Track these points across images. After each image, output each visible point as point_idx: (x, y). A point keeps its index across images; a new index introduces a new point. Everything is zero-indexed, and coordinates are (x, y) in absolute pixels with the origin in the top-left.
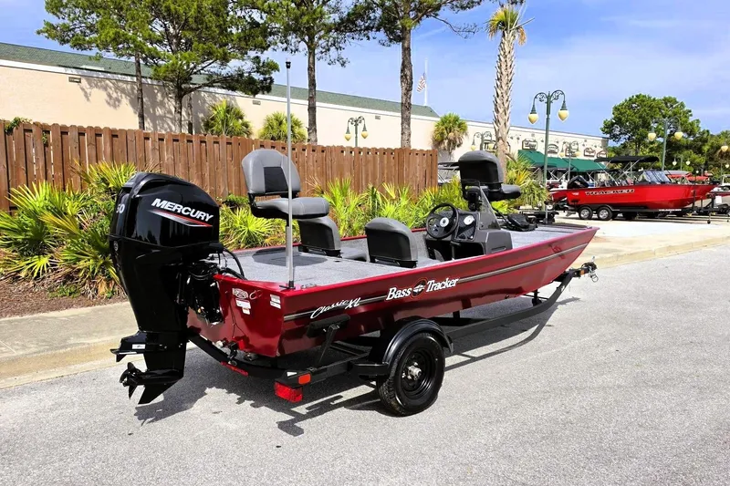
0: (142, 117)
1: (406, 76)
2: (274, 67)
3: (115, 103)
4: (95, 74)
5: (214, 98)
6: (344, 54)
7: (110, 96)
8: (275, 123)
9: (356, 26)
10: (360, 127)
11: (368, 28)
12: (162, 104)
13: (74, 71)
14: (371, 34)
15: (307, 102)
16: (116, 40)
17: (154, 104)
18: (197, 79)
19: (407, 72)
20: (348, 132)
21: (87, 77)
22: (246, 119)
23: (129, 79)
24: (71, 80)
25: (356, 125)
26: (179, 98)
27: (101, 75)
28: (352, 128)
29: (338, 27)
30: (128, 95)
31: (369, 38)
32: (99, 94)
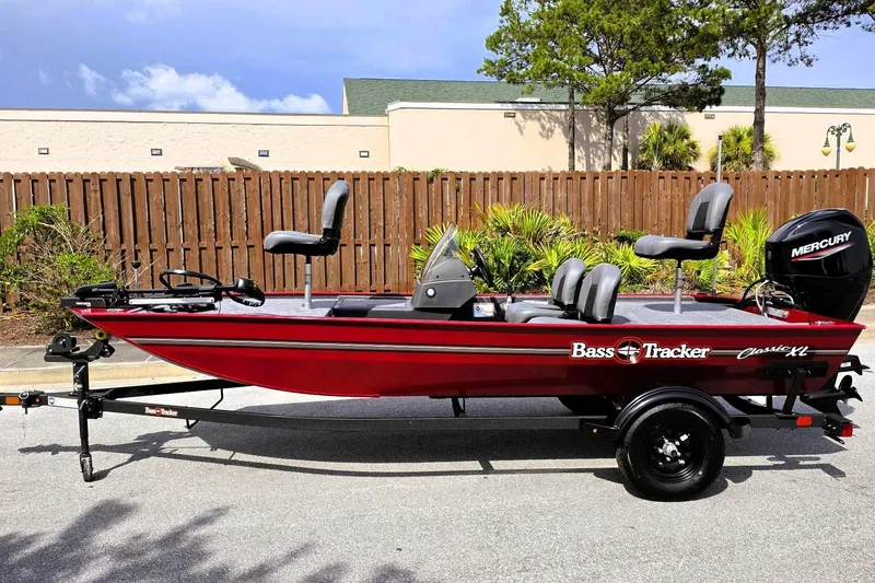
0: (572, 146)
2: (726, 75)
3: (547, 134)
4: (529, 107)
5: (658, 117)
6: (809, 50)
7: (543, 127)
8: (732, 139)
9: (830, 12)
10: (845, 136)
11: (848, 12)
12: (597, 129)
13: (510, 106)
14: (853, 18)
15: (753, 109)
16: (546, 72)
17: (589, 130)
18: (636, 98)
20: (827, 144)
21: (522, 110)
22: (692, 139)
23: (563, 107)
24: (507, 115)
25: (839, 136)
26: (611, 123)
27: (536, 107)
28: (833, 139)
29: (801, 19)
30: (561, 123)
31: (849, 25)
32: (532, 127)
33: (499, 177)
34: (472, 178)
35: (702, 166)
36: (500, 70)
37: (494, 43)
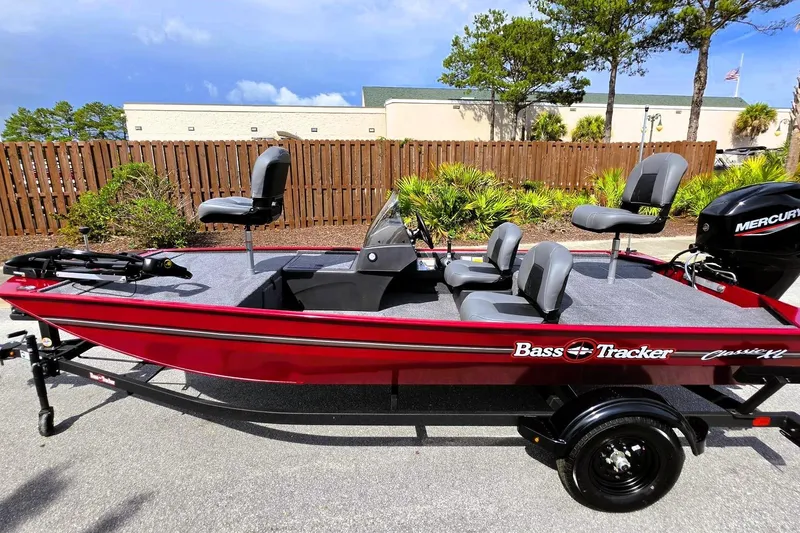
0: (493, 126)
1: (700, 78)
2: (586, 83)
3: (478, 118)
4: (468, 102)
5: (543, 109)
6: (643, 66)
7: (476, 114)
8: (586, 123)
9: (659, 40)
10: (656, 122)
11: (670, 41)
12: (507, 116)
13: (457, 102)
14: (673, 45)
15: (606, 105)
16: (479, 80)
17: (502, 117)
18: (531, 98)
19: (702, 74)
21: (464, 105)
22: (562, 123)
23: (488, 102)
24: (455, 108)
25: (653, 121)
26: (516, 112)
27: (472, 102)
28: (649, 123)
29: (641, 45)
30: (486, 112)
31: (670, 49)
32: (470, 114)
33: (448, 144)
34: (430, 144)
35: (567, 139)
36: (451, 80)
37: (448, 63)
